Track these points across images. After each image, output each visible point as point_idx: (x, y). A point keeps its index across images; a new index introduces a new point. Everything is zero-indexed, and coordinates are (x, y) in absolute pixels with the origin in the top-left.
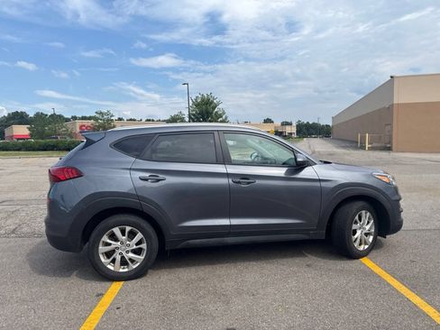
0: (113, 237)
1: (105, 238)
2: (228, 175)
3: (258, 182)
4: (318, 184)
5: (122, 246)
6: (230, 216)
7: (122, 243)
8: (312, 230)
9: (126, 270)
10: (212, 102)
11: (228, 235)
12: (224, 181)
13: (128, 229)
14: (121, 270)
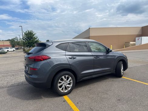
1: (60, 81)
2: (92, 56)
4: (113, 57)
7: (65, 81)
8: (112, 70)
11: (94, 74)
12: (92, 58)
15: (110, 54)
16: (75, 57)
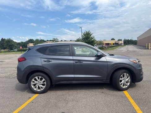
0: (36, 80)
1: (33, 80)
3: (84, 62)
5: (38, 83)
6: (74, 74)
9: (40, 90)
10: (90, 34)
13: (40, 77)
14: (38, 90)
15: (103, 59)
16: (51, 60)
